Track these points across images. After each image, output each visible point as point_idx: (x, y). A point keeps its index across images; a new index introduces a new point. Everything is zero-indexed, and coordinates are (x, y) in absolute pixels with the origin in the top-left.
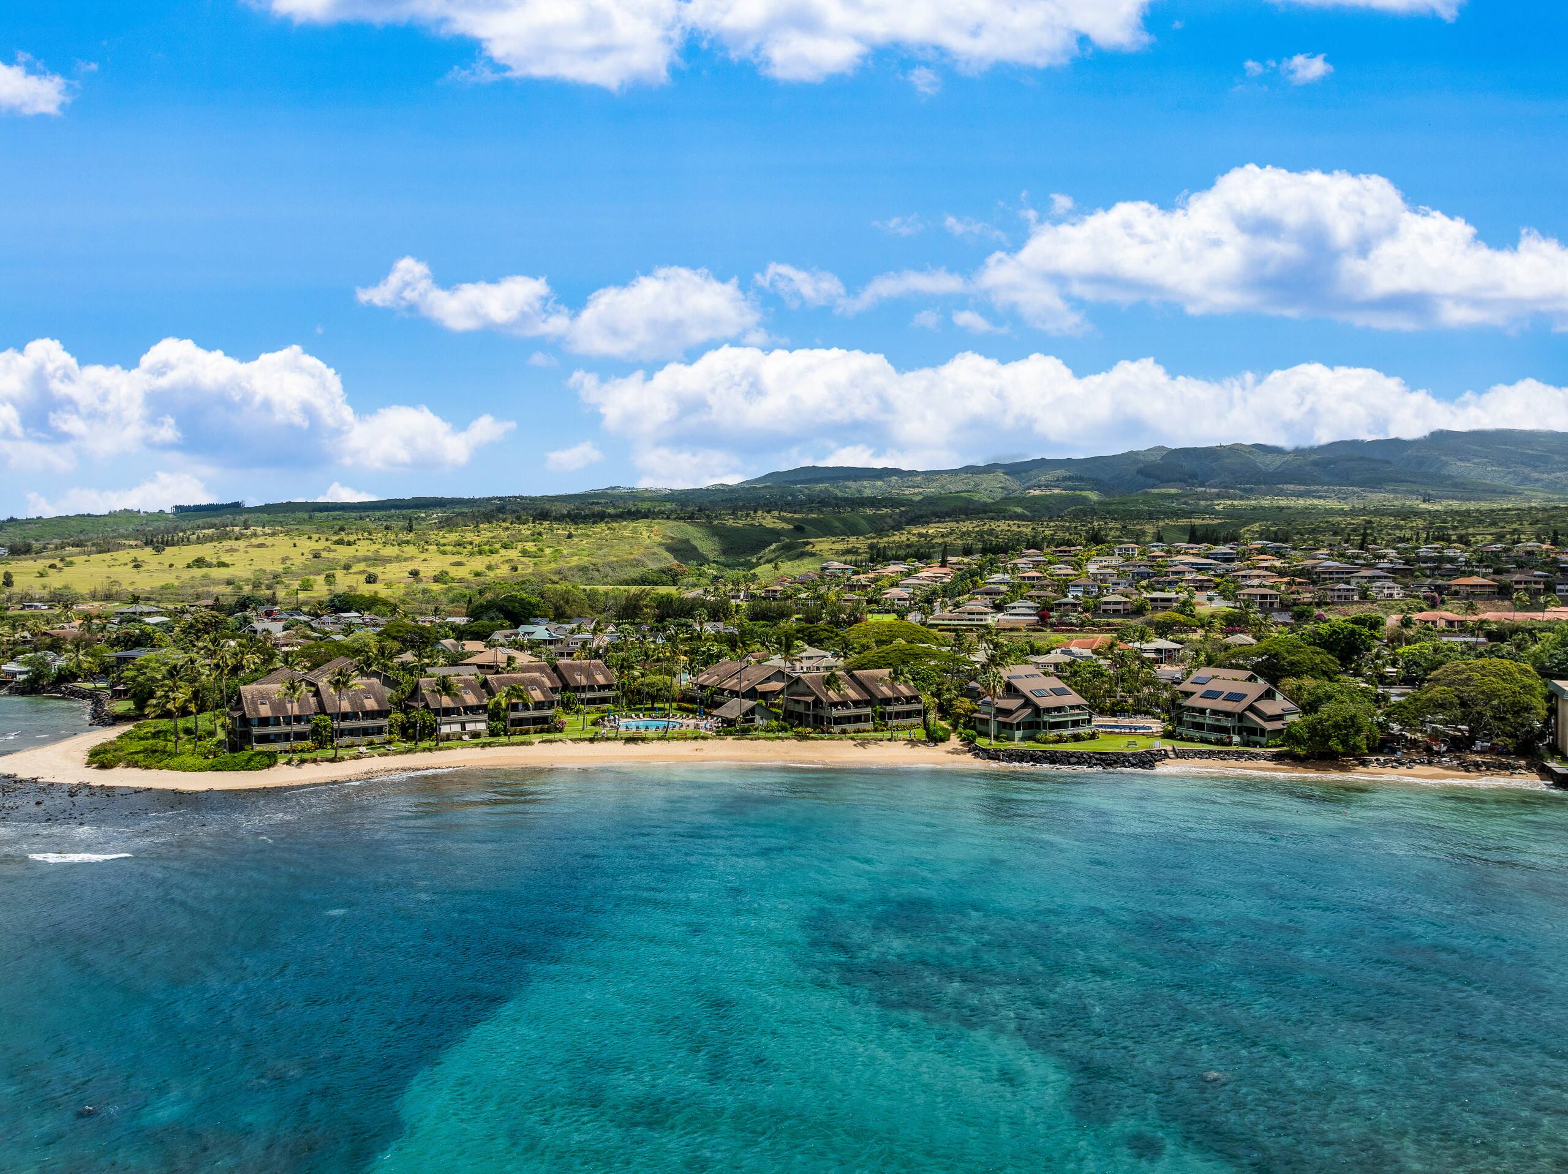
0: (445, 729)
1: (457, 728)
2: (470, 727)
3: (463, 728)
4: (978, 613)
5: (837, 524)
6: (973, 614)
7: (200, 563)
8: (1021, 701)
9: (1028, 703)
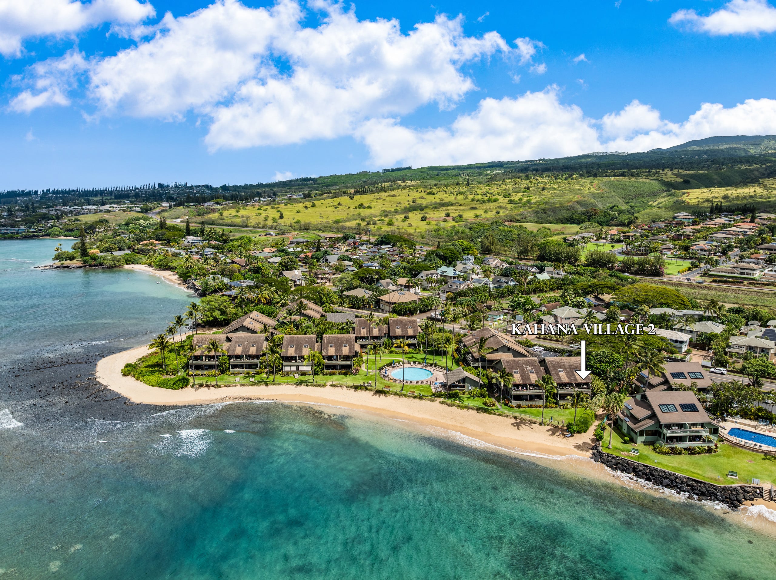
0: (287, 369)
1: (294, 369)
2: (301, 368)
3: (298, 369)
4: (748, 269)
5: (716, 177)
6: (744, 269)
7: (361, 206)
8: (649, 413)
9: (653, 416)
